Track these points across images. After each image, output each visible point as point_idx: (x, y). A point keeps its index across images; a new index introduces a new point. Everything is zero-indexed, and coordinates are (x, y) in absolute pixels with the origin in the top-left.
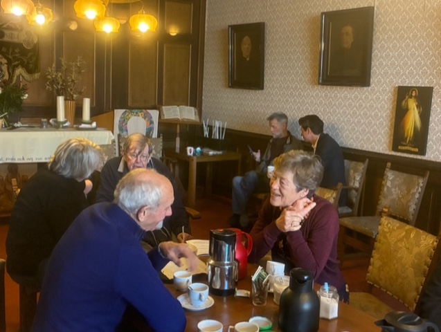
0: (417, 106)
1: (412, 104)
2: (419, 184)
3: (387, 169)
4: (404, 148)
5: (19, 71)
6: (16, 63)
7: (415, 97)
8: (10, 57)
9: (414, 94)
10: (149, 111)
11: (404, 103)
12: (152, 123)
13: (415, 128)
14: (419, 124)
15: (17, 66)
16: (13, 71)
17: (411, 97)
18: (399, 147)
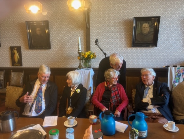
2: (21, 75)
3: (11, 72)
4: (16, 65)
11: (13, 51)
13: (18, 59)
14: (19, 57)
18: (14, 65)
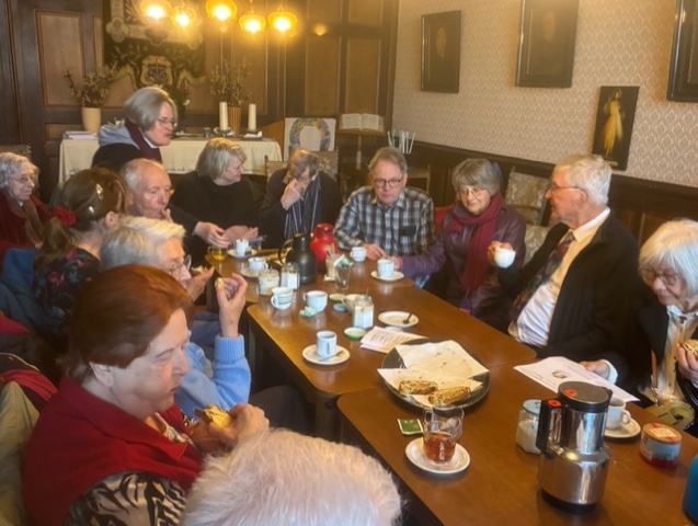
0: (620, 111)
1: (615, 108)
5: (184, 74)
6: (181, 66)
7: (619, 100)
8: (174, 59)
9: (617, 96)
10: (325, 120)
11: (606, 106)
12: (328, 133)
14: (620, 132)
15: (181, 69)
16: (178, 74)
17: (614, 99)
